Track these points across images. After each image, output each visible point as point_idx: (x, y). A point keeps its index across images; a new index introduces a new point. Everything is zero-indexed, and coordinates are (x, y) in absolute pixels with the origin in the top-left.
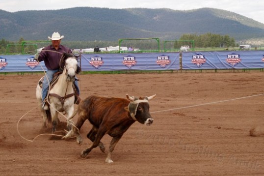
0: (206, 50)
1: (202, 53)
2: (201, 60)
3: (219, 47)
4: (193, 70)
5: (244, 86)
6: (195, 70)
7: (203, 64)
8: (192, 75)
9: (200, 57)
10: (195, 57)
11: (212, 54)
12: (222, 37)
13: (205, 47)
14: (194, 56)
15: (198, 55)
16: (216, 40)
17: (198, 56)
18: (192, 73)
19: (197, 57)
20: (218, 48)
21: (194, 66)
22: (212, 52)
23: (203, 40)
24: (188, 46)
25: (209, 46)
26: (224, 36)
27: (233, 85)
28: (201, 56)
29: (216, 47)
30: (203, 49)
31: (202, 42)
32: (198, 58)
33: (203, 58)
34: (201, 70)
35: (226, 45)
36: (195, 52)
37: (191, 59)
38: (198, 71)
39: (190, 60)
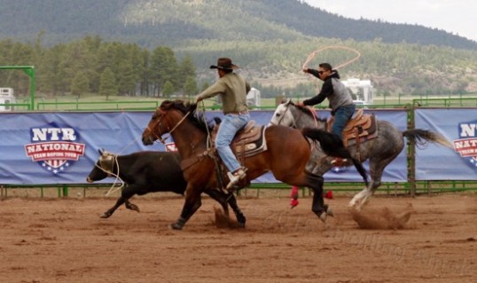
0: (82, 107)
1: (67, 119)
2: (65, 147)
3: (133, 95)
4: (31, 187)
5: (239, 255)
6: (41, 186)
7: (72, 162)
8: (29, 208)
9: (60, 135)
10: (40, 134)
11: (111, 123)
12: (146, 56)
13: (77, 94)
14: (36, 131)
15: (54, 125)
16: (122, 66)
17: (54, 131)
18: (27, 198)
19: (49, 136)
20: (127, 98)
21: (38, 169)
22: (110, 114)
23: (67, 66)
24: (10, 90)
25: (94, 88)
26: (151, 50)
27: (195, 249)
28: (65, 131)
29: (121, 93)
30: (66, 103)
31: (64, 74)
32: (55, 137)
33: (73, 138)
34: (65, 187)
35: (159, 87)
36: (40, 116)
37: (26, 142)
38: (54, 192)
39: (20, 148)
